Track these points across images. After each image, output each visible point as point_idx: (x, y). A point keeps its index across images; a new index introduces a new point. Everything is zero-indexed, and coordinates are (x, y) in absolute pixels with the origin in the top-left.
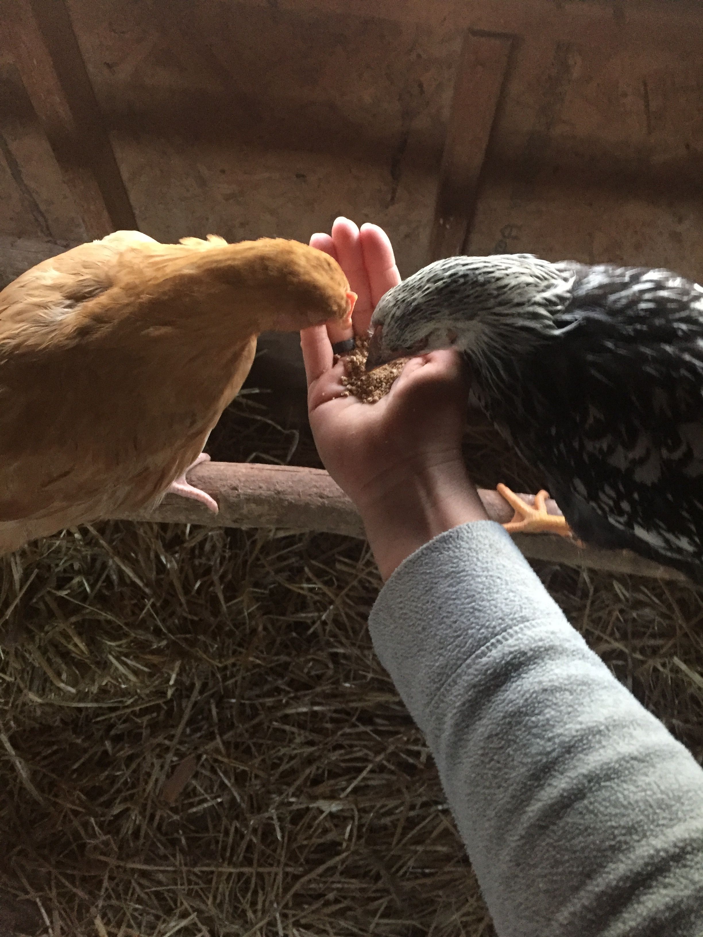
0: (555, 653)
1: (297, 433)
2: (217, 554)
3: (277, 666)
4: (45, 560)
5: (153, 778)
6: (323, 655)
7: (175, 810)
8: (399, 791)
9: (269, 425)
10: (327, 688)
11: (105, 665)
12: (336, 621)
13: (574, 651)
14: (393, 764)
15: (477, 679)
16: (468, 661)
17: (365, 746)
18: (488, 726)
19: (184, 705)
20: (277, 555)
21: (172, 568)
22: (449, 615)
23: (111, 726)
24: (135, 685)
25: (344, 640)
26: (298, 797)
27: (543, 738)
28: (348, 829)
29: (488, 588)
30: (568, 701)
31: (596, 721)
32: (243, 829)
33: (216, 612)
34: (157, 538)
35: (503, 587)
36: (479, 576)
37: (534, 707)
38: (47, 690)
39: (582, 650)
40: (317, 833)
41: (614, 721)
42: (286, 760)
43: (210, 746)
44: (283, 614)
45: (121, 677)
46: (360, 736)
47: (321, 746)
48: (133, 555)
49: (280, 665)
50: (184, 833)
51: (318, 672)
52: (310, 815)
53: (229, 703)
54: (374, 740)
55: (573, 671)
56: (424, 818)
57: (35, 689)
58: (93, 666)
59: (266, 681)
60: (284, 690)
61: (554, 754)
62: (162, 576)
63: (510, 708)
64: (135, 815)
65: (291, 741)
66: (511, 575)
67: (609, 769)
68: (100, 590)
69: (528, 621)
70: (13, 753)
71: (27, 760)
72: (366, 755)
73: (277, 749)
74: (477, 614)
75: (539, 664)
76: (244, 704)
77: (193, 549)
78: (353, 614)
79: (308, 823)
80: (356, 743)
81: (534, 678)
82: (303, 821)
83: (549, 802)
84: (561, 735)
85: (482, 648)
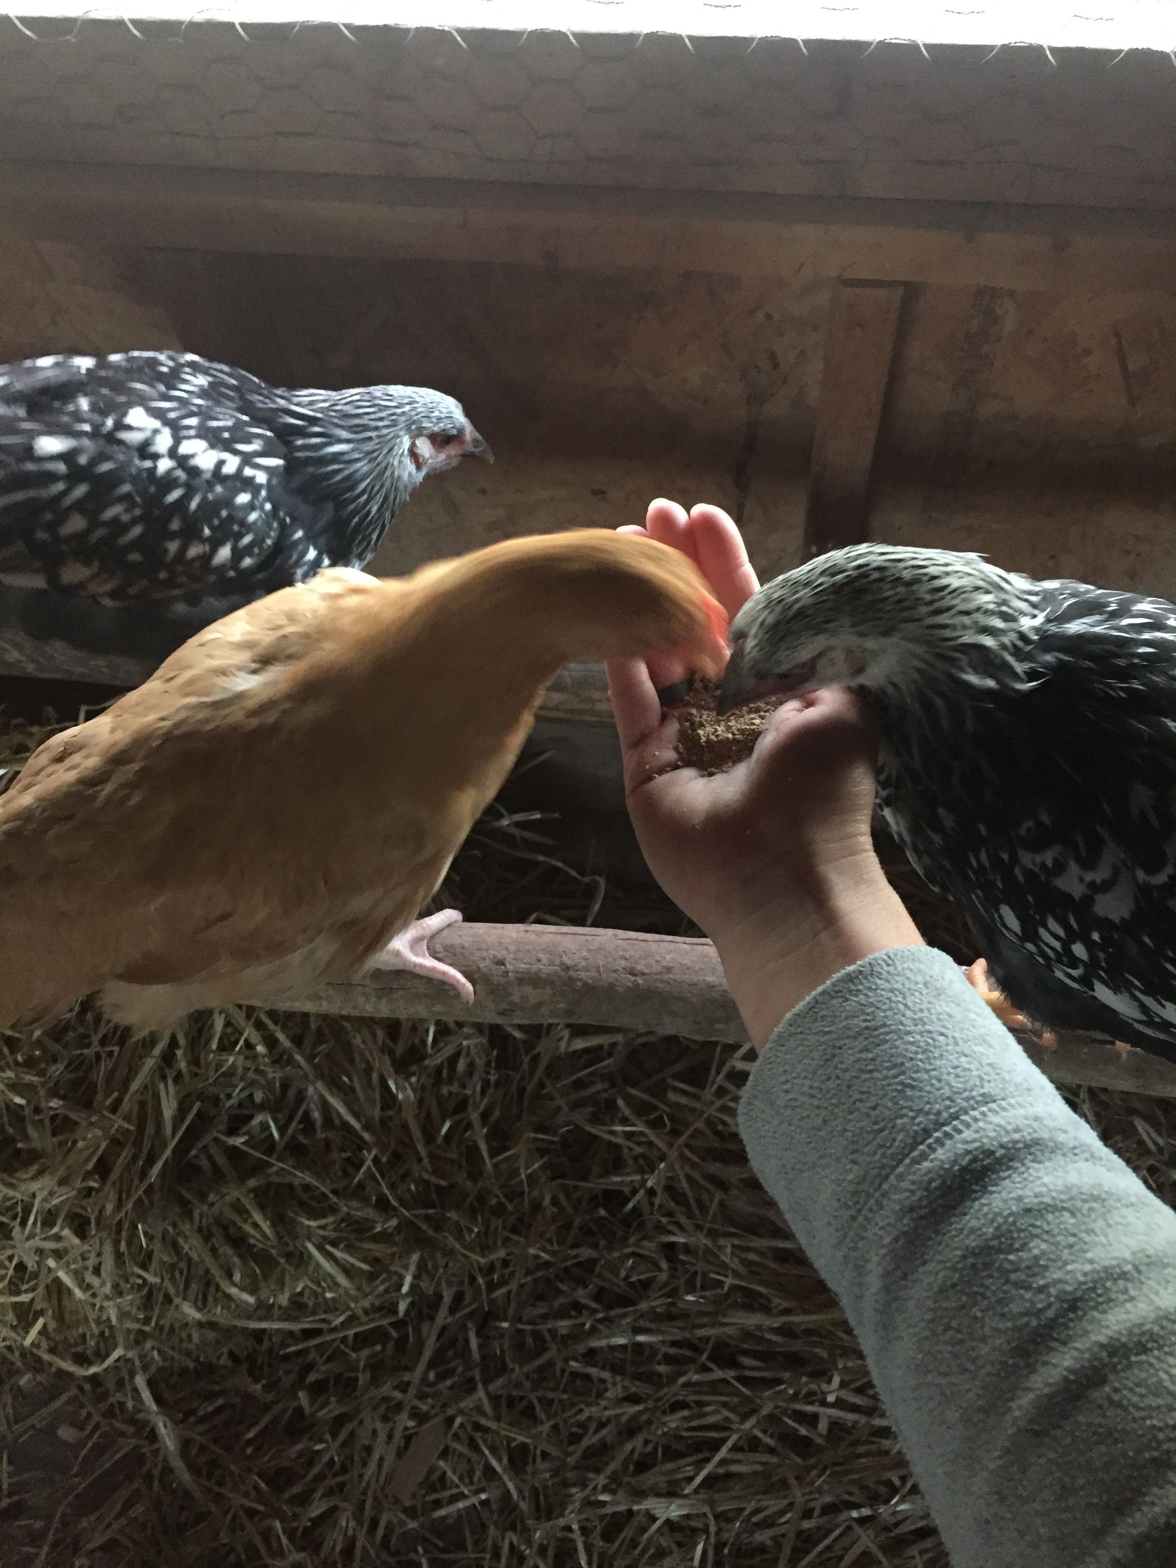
0: (1042, 1151)
1: (602, 881)
2: (476, 1077)
3: (574, 1265)
4: (211, 1089)
5: (376, 1455)
6: (649, 1247)
7: (411, 1512)
8: (784, 1484)
9: (557, 869)
10: (656, 1302)
11: (300, 1259)
12: (670, 1189)
13: (1074, 1148)
14: (772, 1436)
15: (915, 1198)
16: (900, 1169)
17: (725, 1405)
18: (937, 1273)
19: (425, 1331)
20: (574, 1077)
21: (407, 1098)
22: (864, 1097)
23: (309, 1368)
24: (347, 1293)
25: (684, 1220)
26: (613, 1492)
27: (1028, 1288)
28: (700, 1548)
29: (925, 1051)
30: (1069, 1227)
31: (1115, 1258)
32: (523, 1547)
33: (475, 1174)
34: (382, 1051)
35: (950, 1048)
36: (909, 1033)
37: (1012, 1238)
38: (210, 1299)
39: (1088, 1146)
40: (647, 1555)
41: (1148, 1257)
42: (593, 1427)
43: (468, 1403)
44: (585, 1179)
45: (324, 1280)
46: (715, 1387)
47: (651, 1404)
48: (345, 1079)
49: (579, 1264)
50: (426, 1551)
51: (642, 1277)
52: (635, 1523)
53: (497, 1328)
54: (738, 1393)
55: (1073, 1178)
56: (829, 1532)
57: (191, 1296)
58: (282, 1261)
59: (559, 1292)
60: (586, 1307)
61: (1050, 1313)
62: (390, 1113)
63: (972, 1242)
64: (345, 1520)
65: (600, 1395)
66: (962, 1029)
67: (1143, 1334)
68: (293, 1137)
69: (994, 1101)
70: (154, 1407)
71: (176, 1423)
72: (727, 1419)
73: (577, 1408)
74: (909, 1093)
75: (1016, 1169)
76: (523, 1331)
77: (439, 1070)
78: (698, 1177)
79: (632, 1540)
80: (709, 1398)
81: (1010, 1193)
82: (623, 1535)
83: (1046, 1391)
84: (1060, 1281)
85: (921, 1147)
